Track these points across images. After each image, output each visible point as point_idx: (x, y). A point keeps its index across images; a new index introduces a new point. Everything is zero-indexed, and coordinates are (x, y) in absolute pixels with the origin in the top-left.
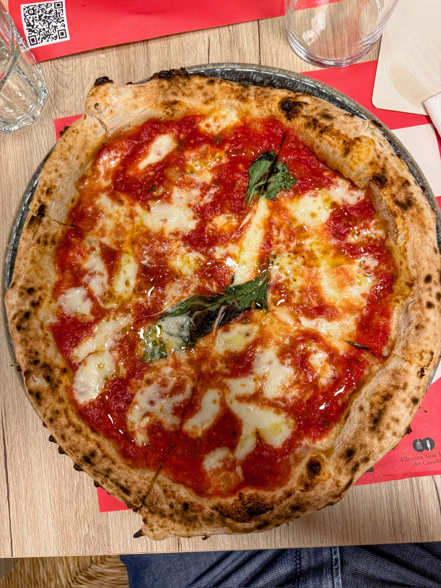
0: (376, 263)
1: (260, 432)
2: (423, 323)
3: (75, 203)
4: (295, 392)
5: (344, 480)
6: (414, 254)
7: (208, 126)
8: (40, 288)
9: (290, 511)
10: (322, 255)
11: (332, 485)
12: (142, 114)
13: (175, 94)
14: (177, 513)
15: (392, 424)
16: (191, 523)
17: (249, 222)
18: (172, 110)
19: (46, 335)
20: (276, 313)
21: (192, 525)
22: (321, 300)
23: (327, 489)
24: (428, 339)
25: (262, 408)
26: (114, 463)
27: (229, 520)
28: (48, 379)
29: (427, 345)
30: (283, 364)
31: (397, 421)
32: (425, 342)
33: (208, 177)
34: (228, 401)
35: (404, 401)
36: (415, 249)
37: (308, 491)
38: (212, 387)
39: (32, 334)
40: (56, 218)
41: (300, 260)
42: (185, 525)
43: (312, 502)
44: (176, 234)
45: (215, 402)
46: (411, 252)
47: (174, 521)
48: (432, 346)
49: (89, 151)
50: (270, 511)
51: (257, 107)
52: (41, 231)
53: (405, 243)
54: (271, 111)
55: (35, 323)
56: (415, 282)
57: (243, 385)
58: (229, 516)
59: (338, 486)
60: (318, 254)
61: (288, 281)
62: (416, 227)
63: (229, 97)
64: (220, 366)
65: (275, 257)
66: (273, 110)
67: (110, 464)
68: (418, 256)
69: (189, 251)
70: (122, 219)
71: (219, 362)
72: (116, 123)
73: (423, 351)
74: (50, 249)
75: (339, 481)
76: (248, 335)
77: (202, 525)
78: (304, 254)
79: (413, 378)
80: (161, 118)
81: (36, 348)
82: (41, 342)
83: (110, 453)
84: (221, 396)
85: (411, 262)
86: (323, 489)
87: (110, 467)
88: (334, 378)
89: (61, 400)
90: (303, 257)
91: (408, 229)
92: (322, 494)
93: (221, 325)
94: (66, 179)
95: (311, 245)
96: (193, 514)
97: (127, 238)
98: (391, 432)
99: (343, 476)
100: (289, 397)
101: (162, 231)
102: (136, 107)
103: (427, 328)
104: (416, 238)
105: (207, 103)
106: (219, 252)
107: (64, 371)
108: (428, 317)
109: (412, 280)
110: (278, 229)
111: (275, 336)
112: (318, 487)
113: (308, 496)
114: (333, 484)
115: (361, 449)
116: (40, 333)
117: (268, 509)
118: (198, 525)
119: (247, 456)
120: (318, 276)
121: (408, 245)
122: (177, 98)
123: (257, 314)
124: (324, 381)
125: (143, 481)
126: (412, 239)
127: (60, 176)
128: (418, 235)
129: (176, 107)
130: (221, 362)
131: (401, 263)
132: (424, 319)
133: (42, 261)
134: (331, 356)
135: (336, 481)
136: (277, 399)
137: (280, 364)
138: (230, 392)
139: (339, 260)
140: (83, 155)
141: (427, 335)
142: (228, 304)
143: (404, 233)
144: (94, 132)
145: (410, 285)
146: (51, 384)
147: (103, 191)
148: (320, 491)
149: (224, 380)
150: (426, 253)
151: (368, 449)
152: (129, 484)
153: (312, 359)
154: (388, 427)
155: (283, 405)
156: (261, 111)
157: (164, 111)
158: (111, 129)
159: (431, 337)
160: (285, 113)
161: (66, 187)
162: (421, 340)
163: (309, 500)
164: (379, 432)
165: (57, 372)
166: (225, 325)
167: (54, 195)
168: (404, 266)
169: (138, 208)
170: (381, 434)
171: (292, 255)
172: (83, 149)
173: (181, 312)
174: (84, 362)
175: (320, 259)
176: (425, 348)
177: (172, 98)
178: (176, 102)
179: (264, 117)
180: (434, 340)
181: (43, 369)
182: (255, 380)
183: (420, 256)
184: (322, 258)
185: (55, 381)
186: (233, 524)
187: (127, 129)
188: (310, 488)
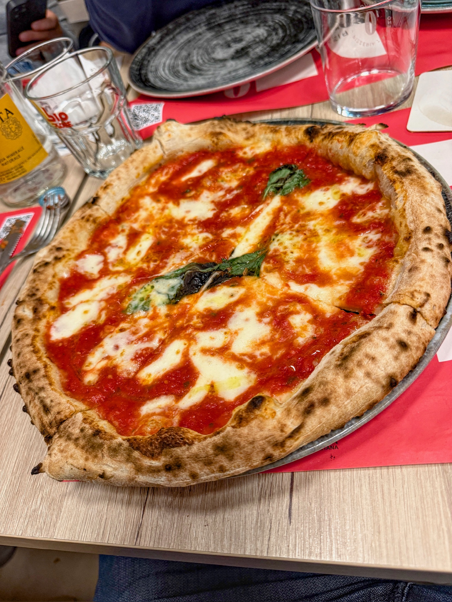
0: (378, 236)
1: (215, 385)
2: (417, 265)
3: (124, 201)
4: (266, 349)
5: (292, 425)
6: (412, 211)
7: (245, 153)
8: (68, 250)
9: (211, 452)
10: (324, 233)
11: (275, 428)
12: (194, 142)
13: (221, 128)
14: (84, 437)
15: (366, 362)
16: (93, 451)
17: (261, 210)
18: (218, 139)
19: (54, 282)
20: (265, 278)
21: (94, 454)
22: (315, 269)
23: (266, 429)
24: (423, 279)
25: (225, 362)
26: (51, 384)
27: (136, 454)
28: (35, 311)
29: (421, 286)
30: (260, 321)
31: (373, 359)
32: (418, 283)
33: (234, 184)
34: (191, 353)
35: (386, 339)
36: (413, 206)
37: (240, 426)
38: (181, 338)
39: (42, 277)
40: (105, 209)
41: (302, 237)
42: (87, 451)
43: (243, 443)
44: (193, 220)
45: (178, 353)
46: (410, 210)
47: (77, 445)
48: (429, 288)
49: (147, 165)
50: (187, 446)
51: (286, 135)
52: (88, 212)
53: (404, 204)
54: (297, 138)
55: (50, 271)
56: (413, 234)
57: (212, 338)
58: (138, 449)
59: (282, 431)
60: (320, 232)
61: (285, 253)
62: (414, 189)
63: (265, 133)
64: (195, 321)
65: (277, 235)
66: (300, 137)
67: (46, 384)
68: (416, 212)
69: (201, 232)
70: (154, 212)
71: (195, 317)
72: (171, 146)
73: (416, 291)
74: (90, 227)
75: (285, 425)
76: (232, 296)
77: (105, 455)
78: (307, 232)
79: (402, 319)
80: (208, 147)
81: (39, 287)
82: (46, 284)
83: (53, 376)
84: (186, 346)
85: (410, 218)
86: (261, 429)
87: (45, 386)
88: (314, 338)
89: (37, 330)
90: (305, 234)
91: (406, 191)
92: (258, 436)
93: (208, 287)
94: (123, 181)
95: (315, 226)
96: (101, 441)
97: (153, 223)
98: (363, 371)
99: (292, 420)
100: (257, 353)
101: (183, 219)
102: (190, 136)
103: (422, 269)
104: (415, 196)
105: (248, 139)
106: (226, 233)
107: (53, 308)
108: (423, 258)
109: (410, 234)
110: (286, 215)
111: (259, 297)
112: (254, 423)
113: (238, 433)
114: (277, 427)
115: (319, 386)
116: (50, 279)
117: (185, 443)
118: (100, 455)
119: (191, 407)
120: (317, 249)
121: (407, 206)
122: (223, 131)
123: (247, 280)
124: (301, 341)
125: (68, 405)
126: (410, 198)
127: (119, 179)
128: (417, 194)
129: (221, 137)
130: (198, 318)
131: (401, 224)
132: (418, 260)
133: (79, 234)
134: (315, 318)
135: (282, 425)
136: (244, 355)
137: (258, 322)
138: (196, 343)
139: (342, 237)
140: (141, 167)
141: (421, 275)
142: (221, 270)
143: (402, 195)
144: (155, 152)
145: (408, 239)
146: (36, 316)
147: (148, 194)
148: (255, 429)
149: (195, 333)
150: (425, 209)
151: (330, 386)
152: (53, 404)
153: (293, 318)
154: (359, 364)
155: (249, 360)
156: (289, 139)
157: (211, 140)
158: (167, 150)
159: (427, 278)
160: (308, 137)
161: (121, 187)
162: (414, 281)
163: (238, 439)
164: (346, 368)
165: (46, 307)
166: (212, 287)
167: (108, 191)
168: (403, 225)
169: (171, 205)
170: (348, 371)
171: (294, 233)
172: (142, 162)
173: (176, 276)
174: (74, 308)
175: (321, 236)
176: (418, 288)
177: (218, 130)
178: (220, 133)
179: (292, 145)
180: (431, 282)
181: (36, 302)
182: (226, 333)
183: (418, 212)
184: (324, 235)
185: (41, 314)
186: (139, 459)
187: (180, 154)
188: (244, 423)
